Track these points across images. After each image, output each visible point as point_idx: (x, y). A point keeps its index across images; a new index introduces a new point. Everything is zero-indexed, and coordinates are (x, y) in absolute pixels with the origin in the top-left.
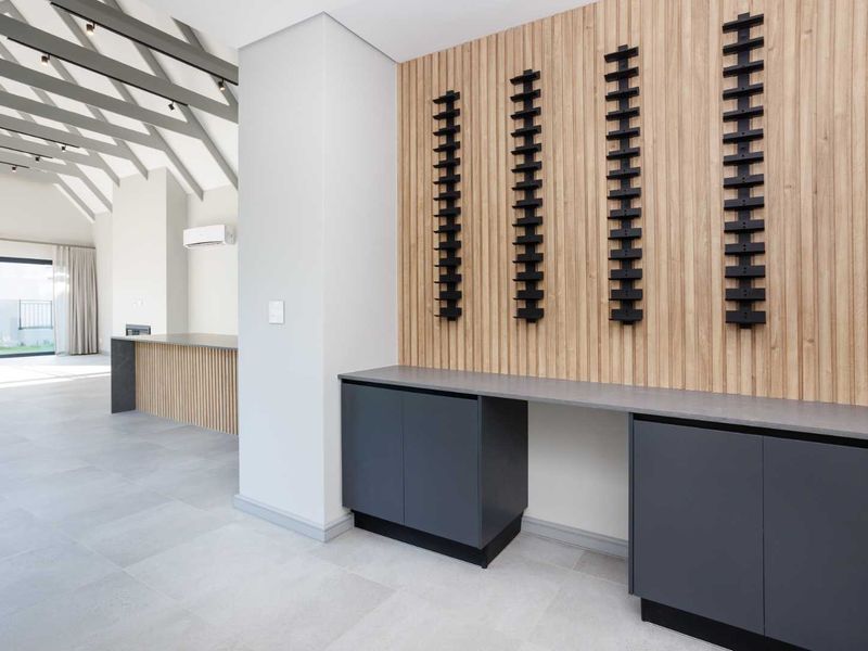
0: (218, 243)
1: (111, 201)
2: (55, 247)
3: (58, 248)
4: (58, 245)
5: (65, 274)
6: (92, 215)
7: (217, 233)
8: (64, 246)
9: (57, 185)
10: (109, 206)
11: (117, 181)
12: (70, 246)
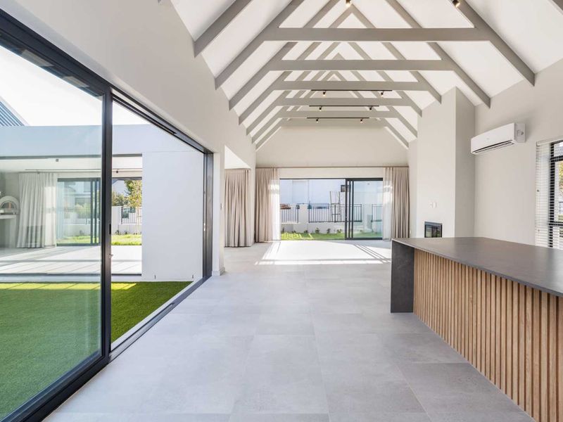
0: (508, 142)
1: (417, 130)
2: (384, 168)
3: (386, 169)
4: (386, 167)
5: (391, 187)
6: (407, 144)
7: (507, 132)
8: (390, 167)
9: (387, 128)
10: (415, 133)
11: (420, 113)
12: (393, 167)
